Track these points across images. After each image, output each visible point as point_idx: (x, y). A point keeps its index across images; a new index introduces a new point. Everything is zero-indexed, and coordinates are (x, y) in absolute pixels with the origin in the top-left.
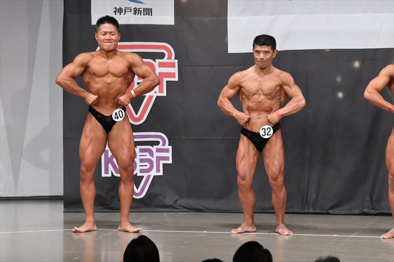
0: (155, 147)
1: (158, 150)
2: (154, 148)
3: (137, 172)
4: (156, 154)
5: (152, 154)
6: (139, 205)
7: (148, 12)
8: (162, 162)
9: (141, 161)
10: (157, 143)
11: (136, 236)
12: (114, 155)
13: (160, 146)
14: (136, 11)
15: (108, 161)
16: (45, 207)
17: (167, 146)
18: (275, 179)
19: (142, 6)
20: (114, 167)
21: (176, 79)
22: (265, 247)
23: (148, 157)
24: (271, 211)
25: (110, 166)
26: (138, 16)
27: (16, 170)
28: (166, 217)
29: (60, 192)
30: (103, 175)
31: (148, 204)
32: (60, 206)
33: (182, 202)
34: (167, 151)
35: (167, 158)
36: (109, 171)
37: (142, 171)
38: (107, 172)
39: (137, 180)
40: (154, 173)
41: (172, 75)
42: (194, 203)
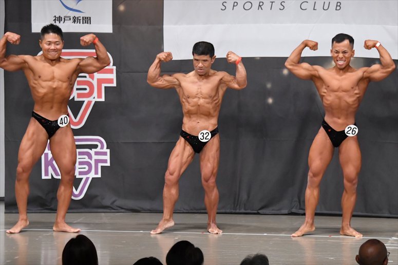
0: (94, 150)
1: (97, 153)
2: (92, 152)
3: (77, 174)
4: (95, 157)
5: (90, 157)
6: (75, 206)
7: (87, 20)
8: (100, 165)
10: (96, 147)
13: (98, 150)
14: (75, 20)
15: (48, 164)
17: (105, 150)
18: (207, 180)
19: (81, 15)
20: (54, 169)
21: (115, 85)
22: (196, 246)
23: (87, 159)
24: (203, 211)
25: (50, 168)
26: (77, 25)
28: (104, 217)
29: (2, 195)
30: (44, 177)
31: (88, 204)
32: (2, 208)
33: (119, 202)
34: (105, 154)
35: (105, 161)
37: (80, 173)
38: (47, 174)
39: (76, 182)
40: (92, 175)
41: (111, 81)
42: (131, 204)
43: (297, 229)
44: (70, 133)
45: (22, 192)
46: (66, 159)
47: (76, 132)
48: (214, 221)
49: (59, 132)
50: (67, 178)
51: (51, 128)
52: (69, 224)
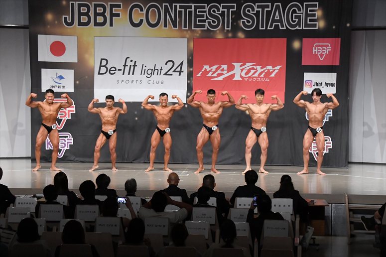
0: (67, 138)
1: (68, 139)
2: (66, 139)
3: (60, 148)
4: (67, 141)
5: (65, 141)
6: (59, 160)
7: (64, 87)
8: (69, 144)
9: (61, 143)
10: (67, 137)
11: (58, 172)
12: (51, 141)
13: (68, 138)
14: (59, 87)
15: (48, 144)
16: (24, 161)
17: (71, 138)
18: (112, 150)
19: (61, 85)
20: (51, 146)
21: (75, 112)
22: (108, 176)
23: (64, 142)
24: (110, 162)
25: (49, 145)
26: (60, 89)
27: (12, 147)
28: (71, 165)
29: (30, 156)
30: (46, 149)
31: (65, 159)
32: (30, 161)
33: (77, 159)
34: (71, 140)
35: (71, 143)
36: (48, 147)
37: (61, 147)
38: (48, 148)
39: (60, 151)
40: (66, 148)
41: (73, 111)
42: (82, 159)
43: (147, 169)
44: (57, 132)
45: (38, 155)
46: (55, 142)
47: (59, 131)
48: (114, 166)
49: (52, 131)
50: (56, 149)
51: (49, 130)
52: (57, 167)
